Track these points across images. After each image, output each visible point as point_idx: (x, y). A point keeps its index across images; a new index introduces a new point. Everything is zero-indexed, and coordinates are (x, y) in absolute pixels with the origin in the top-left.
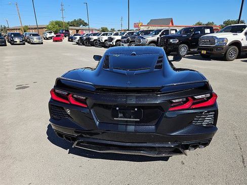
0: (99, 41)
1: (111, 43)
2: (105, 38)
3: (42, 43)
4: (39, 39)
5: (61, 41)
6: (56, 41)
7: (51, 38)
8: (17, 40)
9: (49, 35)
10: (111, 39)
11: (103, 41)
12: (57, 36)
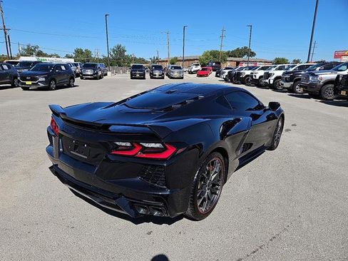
0: (252, 77)
1: (267, 81)
2: (261, 73)
3: (182, 78)
4: (180, 73)
5: (207, 75)
6: (201, 76)
7: (196, 72)
8: (157, 73)
9: (194, 68)
10: (268, 75)
11: (257, 78)
12: (203, 70)
